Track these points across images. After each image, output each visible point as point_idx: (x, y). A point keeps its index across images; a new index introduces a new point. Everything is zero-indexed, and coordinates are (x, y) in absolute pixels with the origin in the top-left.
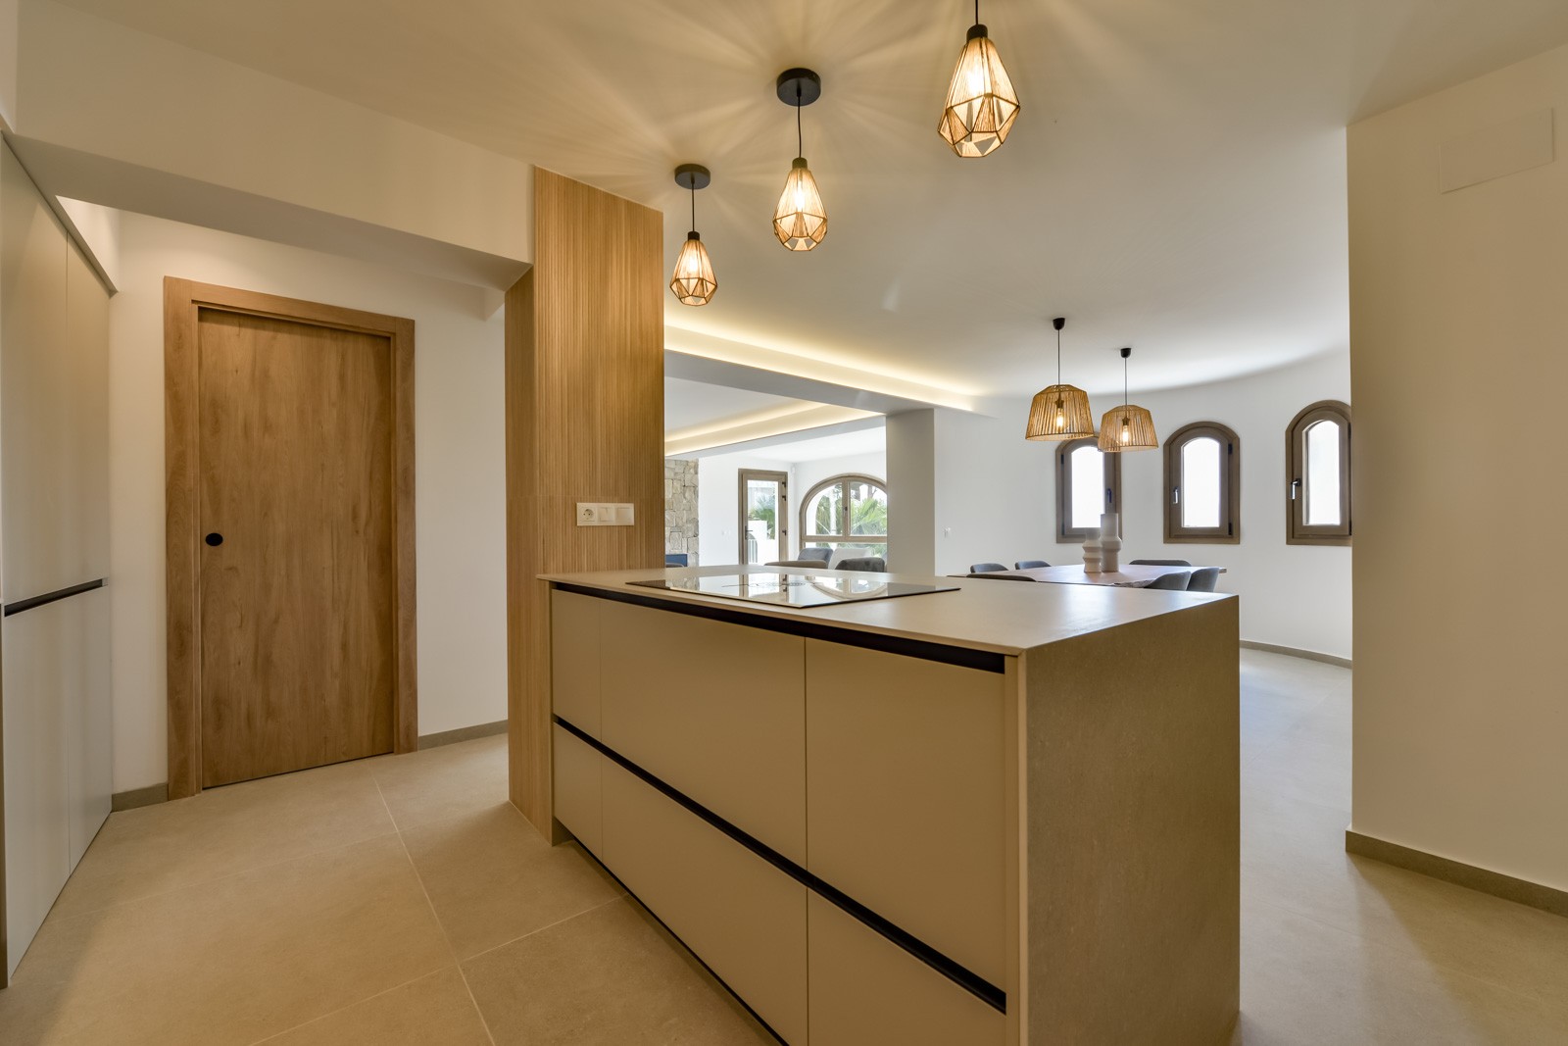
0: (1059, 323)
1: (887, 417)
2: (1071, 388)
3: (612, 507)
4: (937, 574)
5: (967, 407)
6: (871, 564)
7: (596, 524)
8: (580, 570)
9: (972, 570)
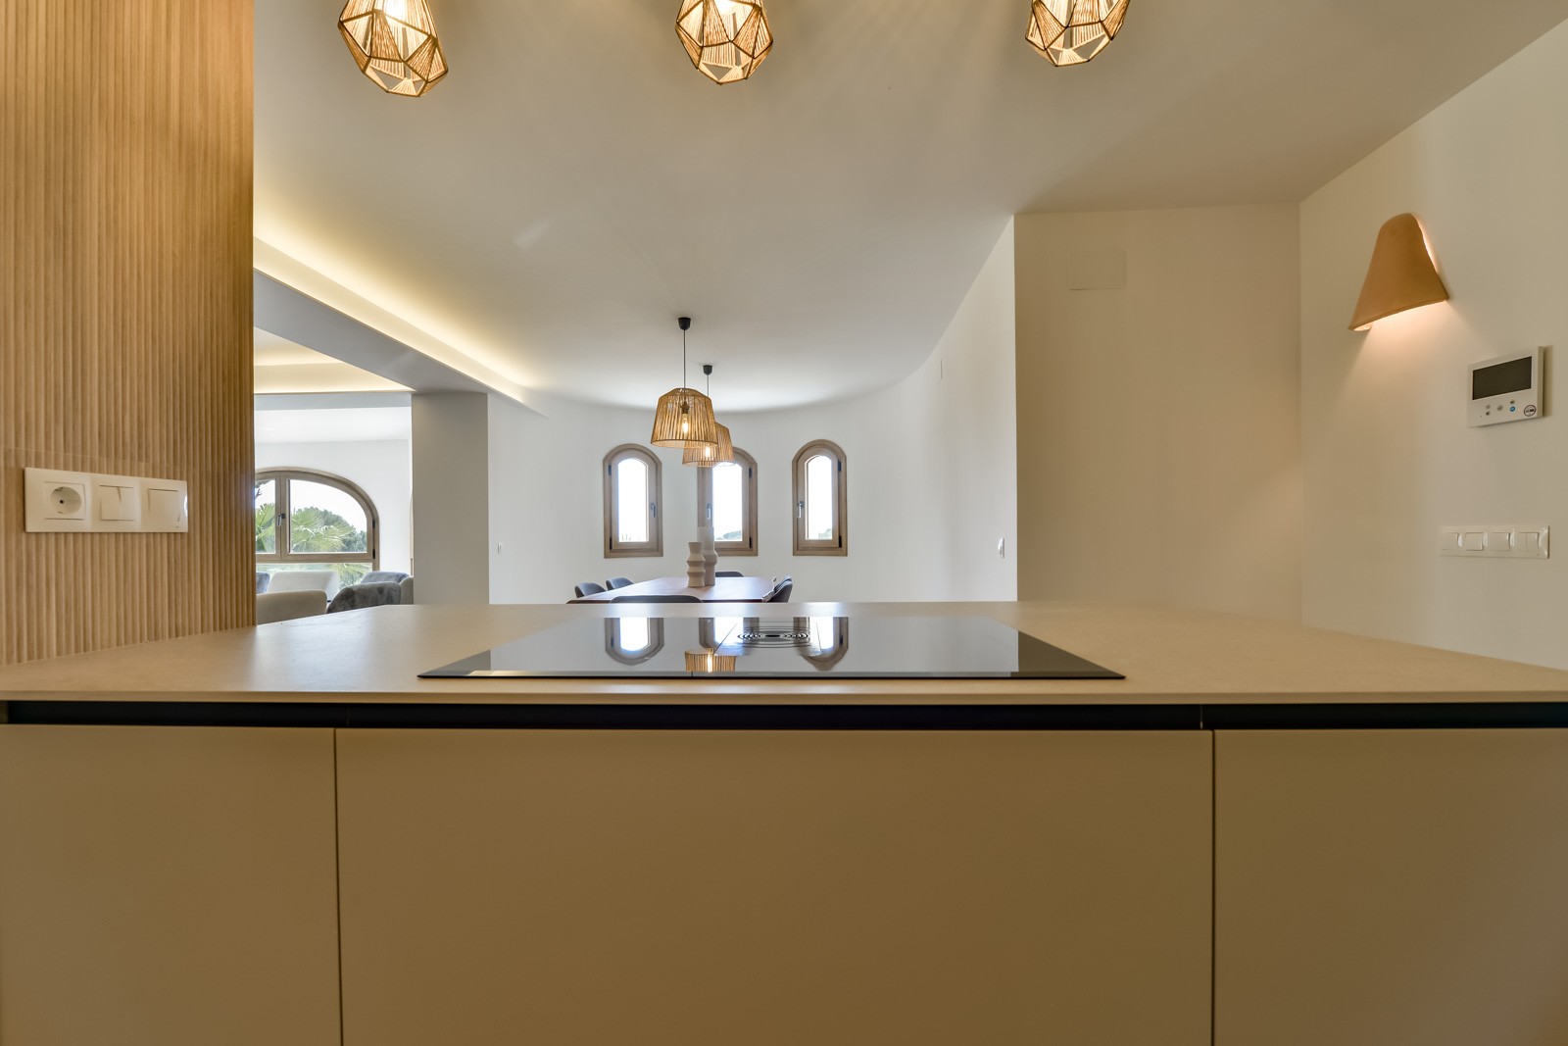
0: (685, 323)
1: (414, 395)
2: (695, 394)
3: (134, 487)
4: (492, 601)
5: (519, 398)
6: (385, 592)
7: (87, 525)
8: (37, 653)
9: (579, 593)
